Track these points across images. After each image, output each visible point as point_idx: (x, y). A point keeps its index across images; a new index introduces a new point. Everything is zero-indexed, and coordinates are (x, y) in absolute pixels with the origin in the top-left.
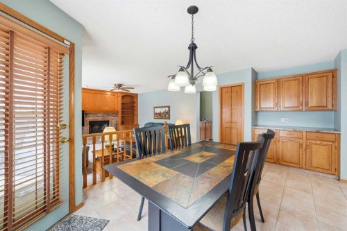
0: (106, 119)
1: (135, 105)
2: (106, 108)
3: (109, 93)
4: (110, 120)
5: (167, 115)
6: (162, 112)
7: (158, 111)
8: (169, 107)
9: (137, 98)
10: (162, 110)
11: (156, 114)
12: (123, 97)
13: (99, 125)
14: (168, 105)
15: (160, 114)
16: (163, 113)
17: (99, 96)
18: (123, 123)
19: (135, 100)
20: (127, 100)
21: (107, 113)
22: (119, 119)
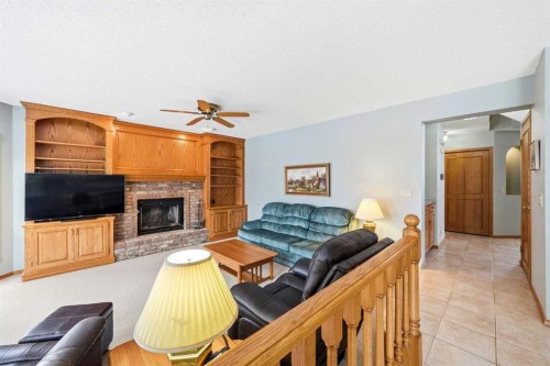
0: (178, 195)
1: (239, 163)
2: (178, 171)
3: (183, 137)
4: (186, 196)
5: (322, 185)
6: (308, 177)
7: (296, 175)
8: (328, 166)
9: (243, 148)
10: (309, 174)
11: (291, 183)
12: (214, 145)
13: (162, 208)
14: (326, 162)
15: (302, 183)
16: (311, 181)
17: (161, 141)
18: (213, 202)
19: (239, 153)
20: (222, 153)
21: (181, 180)
22: (205, 194)
